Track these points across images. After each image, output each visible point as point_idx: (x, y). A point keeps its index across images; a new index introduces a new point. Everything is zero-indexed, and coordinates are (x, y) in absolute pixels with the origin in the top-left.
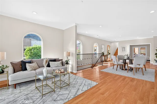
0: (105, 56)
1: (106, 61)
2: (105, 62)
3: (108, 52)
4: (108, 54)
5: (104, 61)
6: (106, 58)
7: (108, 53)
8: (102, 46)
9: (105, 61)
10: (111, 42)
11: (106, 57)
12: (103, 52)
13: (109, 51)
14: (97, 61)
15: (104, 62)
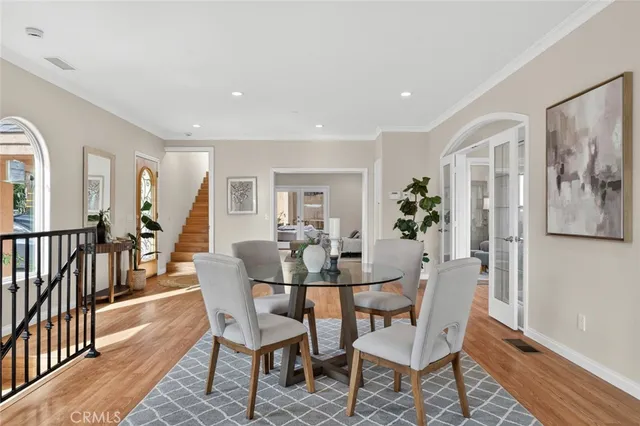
0: (115, 250)
1: (124, 289)
2: (117, 299)
3: (139, 211)
4: (144, 230)
5: (107, 292)
6: (125, 266)
7: (145, 219)
8: (92, 158)
9: (119, 286)
10: (165, 144)
11: (125, 255)
12: (100, 217)
13: (147, 206)
14: (37, 308)
15: (107, 301)
